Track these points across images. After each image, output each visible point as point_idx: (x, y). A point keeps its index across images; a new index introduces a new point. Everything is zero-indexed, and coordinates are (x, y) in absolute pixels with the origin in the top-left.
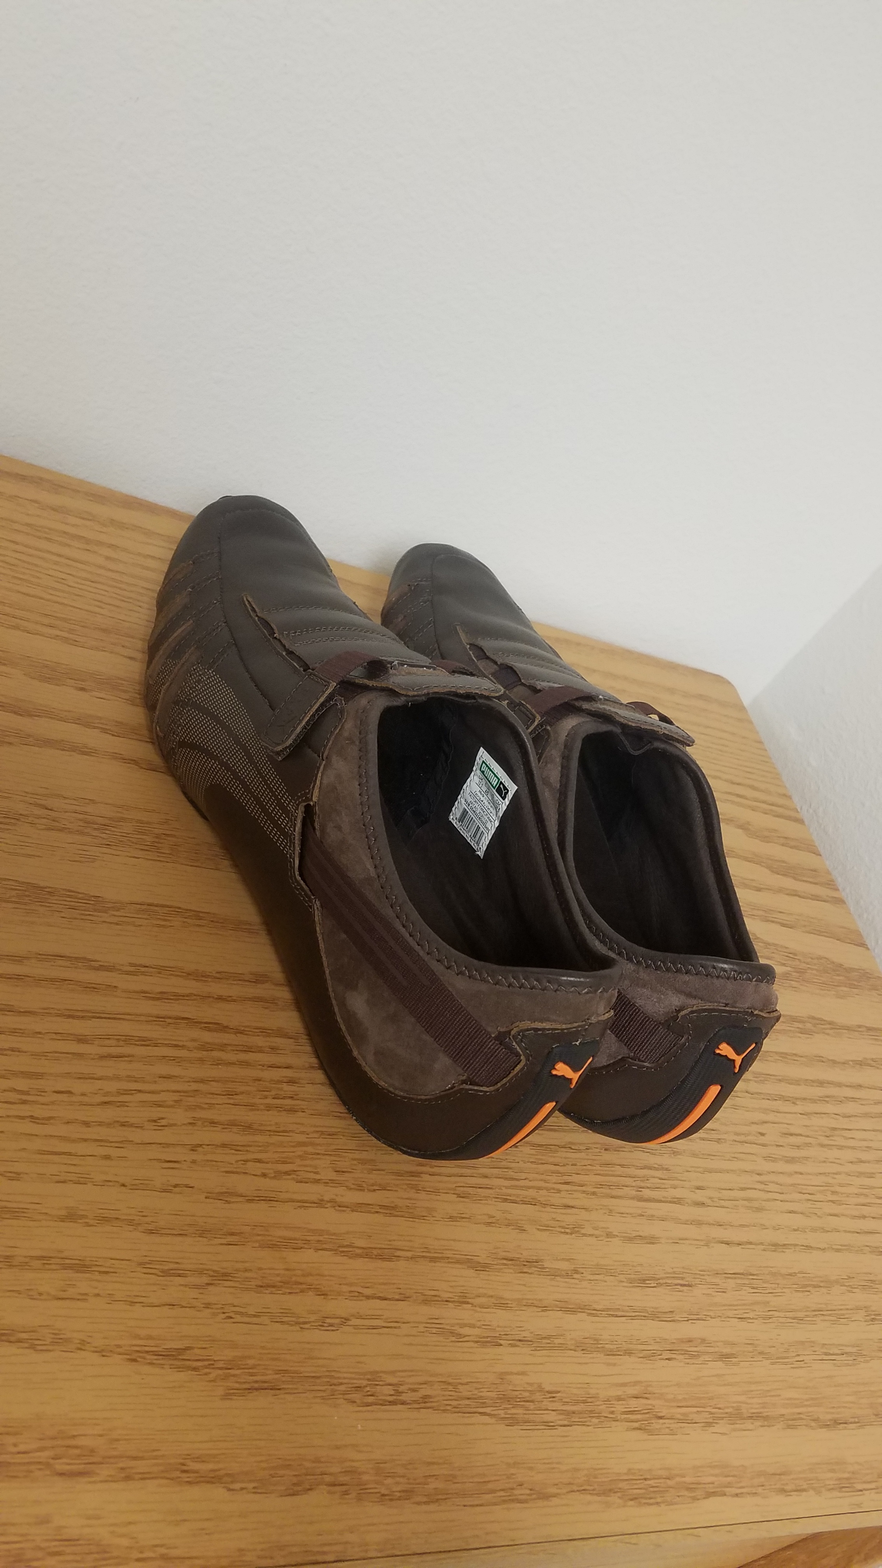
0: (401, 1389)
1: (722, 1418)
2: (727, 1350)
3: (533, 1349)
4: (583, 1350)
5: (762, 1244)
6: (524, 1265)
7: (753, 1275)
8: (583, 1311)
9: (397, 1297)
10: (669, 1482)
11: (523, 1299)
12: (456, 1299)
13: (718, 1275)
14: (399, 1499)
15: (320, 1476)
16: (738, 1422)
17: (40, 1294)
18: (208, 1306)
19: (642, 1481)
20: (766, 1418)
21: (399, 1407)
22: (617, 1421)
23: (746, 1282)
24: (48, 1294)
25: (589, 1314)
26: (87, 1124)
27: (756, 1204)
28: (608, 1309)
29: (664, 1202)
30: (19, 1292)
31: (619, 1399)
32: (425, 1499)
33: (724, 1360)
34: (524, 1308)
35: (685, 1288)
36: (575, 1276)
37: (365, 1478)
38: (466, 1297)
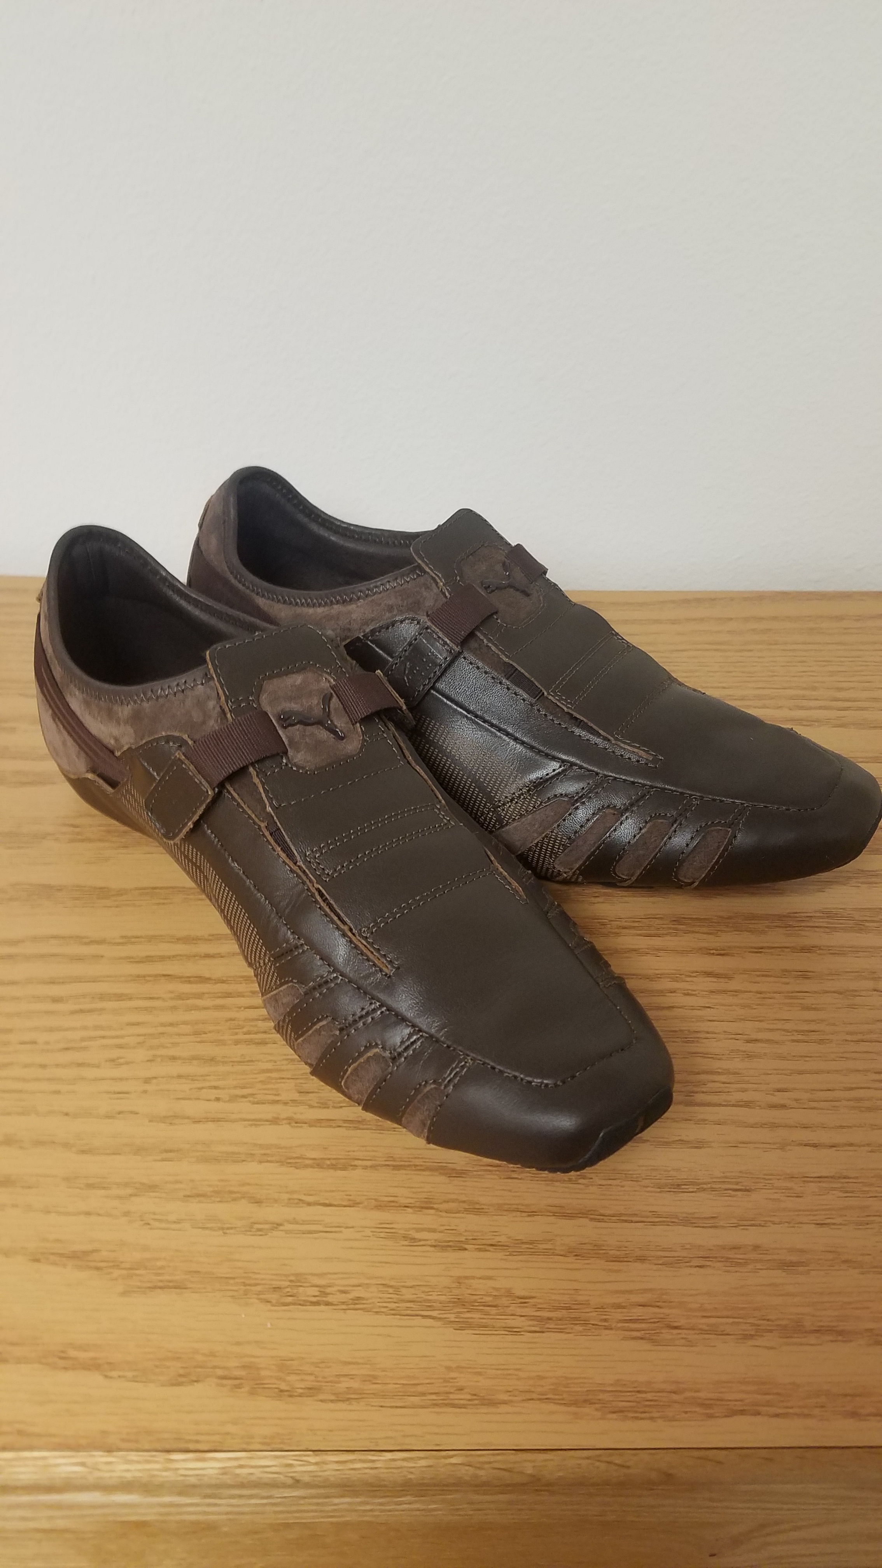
0: (328, 1290)
1: (771, 1331)
2: (794, 1258)
3: (508, 1254)
4: (576, 1255)
5: (868, 1145)
6: (514, 1171)
7: (849, 1178)
8: (585, 1216)
9: (345, 1203)
10: (675, 1397)
11: (505, 1204)
12: (418, 1204)
13: (793, 1179)
14: (300, 1396)
15: (212, 1370)
16: (796, 1335)
18: (127, 1214)
19: (633, 1394)
20: (841, 1333)
21: (322, 1307)
22: (611, 1329)
23: (839, 1185)
25: (592, 1219)
27: (867, 1104)
28: (621, 1215)
29: (725, 1106)
31: (619, 1306)
32: (333, 1398)
33: (786, 1268)
34: (505, 1213)
35: (739, 1193)
36: (581, 1181)
37: (263, 1373)
38: (431, 1203)
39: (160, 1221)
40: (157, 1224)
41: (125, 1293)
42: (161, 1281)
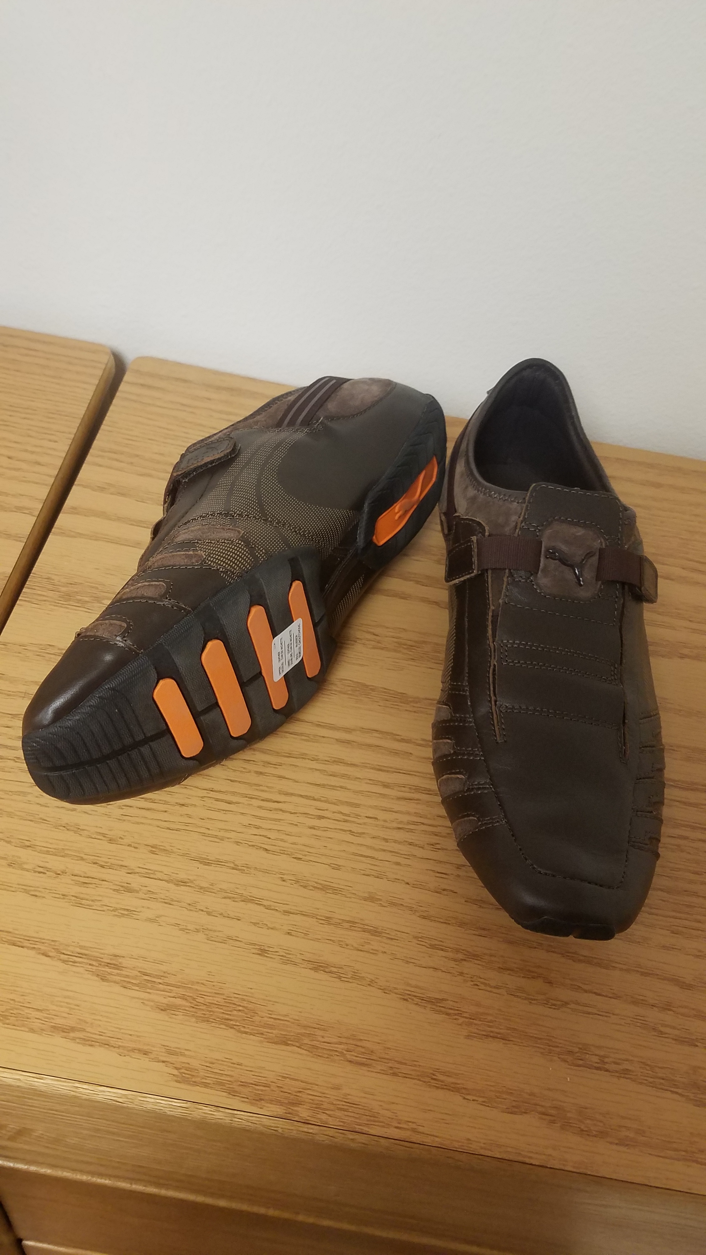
0: (606, 1060)
9: (611, 995)
14: (595, 1136)
15: (534, 1106)
17: (347, 945)
18: (461, 974)
21: (602, 1072)
24: (352, 946)
26: (386, 840)
30: (333, 941)
32: (617, 1142)
37: (569, 1115)
39: (485, 984)
40: (482, 987)
41: (468, 1037)
42: (492, 1032)
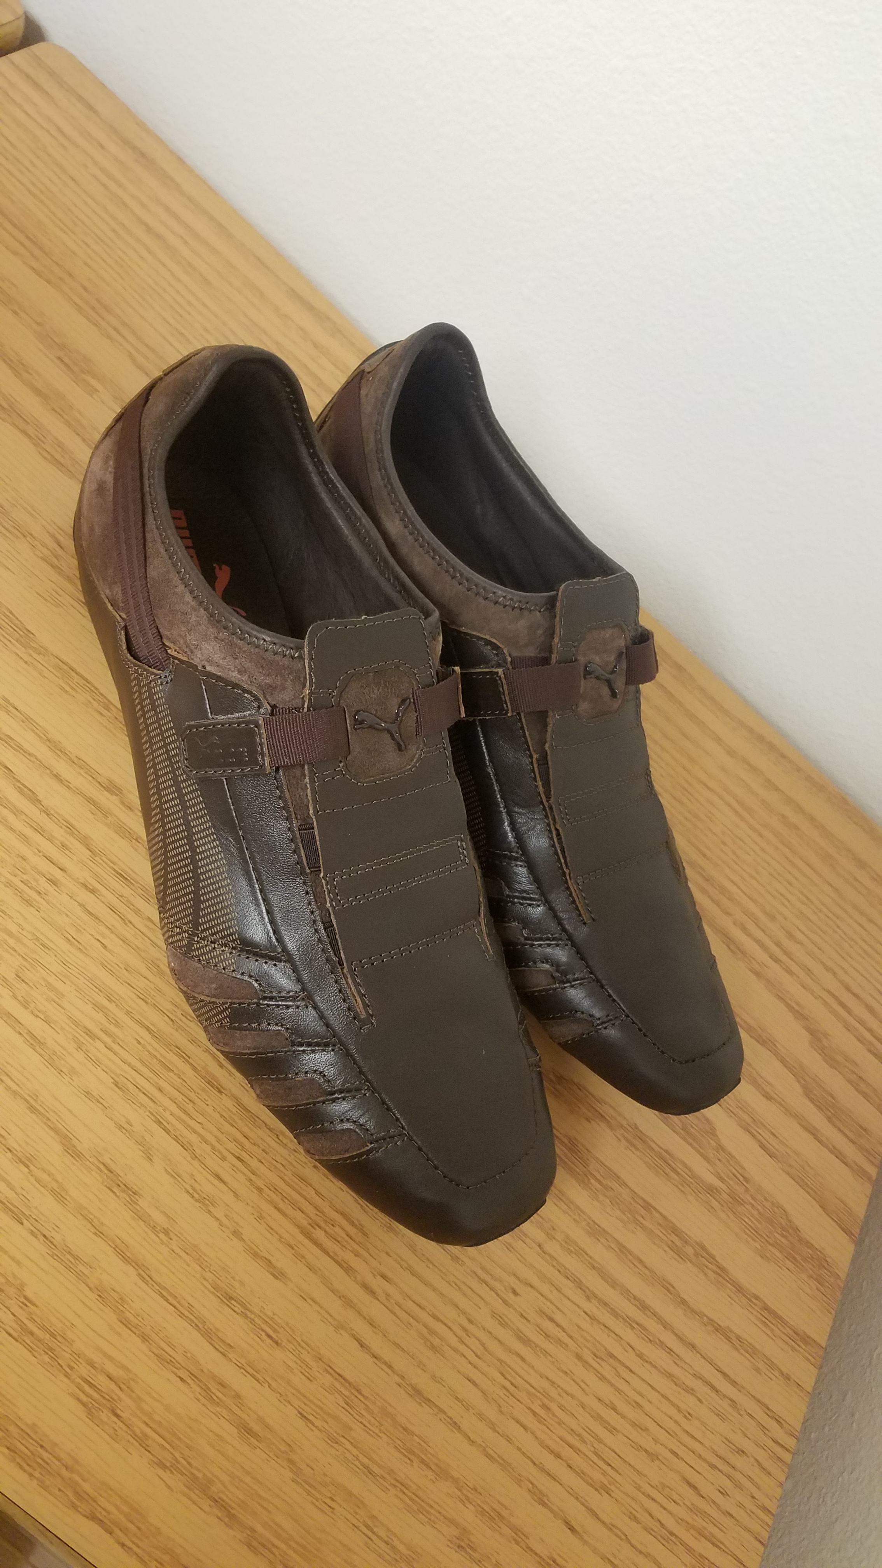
1: (182, 1474)
2: (256, 1428)
3: (51, 1253)
4: (100, 1296)
5: (402, 1377)
6: (118, 1185)
7: (360, 1393)
8: (137, 1267)
10: (64, 1472)
11: (86, 1208)
12: (20, 1155)
13: (320, 1362)
16: (197, 1492)
19: (36, 1444)
20: (231, 1516)
22: (69, 1378)
23: (347, 1393)
25: (139, 1275)
27: (436, 1342)
28: (165, 1289)
29: (330, 1256)
31: (91, 1364)
33: (243, 1431)
34: (79, 1216)
35: (268, 1341)
36: (162, 1235)
38: (30, 1160)
